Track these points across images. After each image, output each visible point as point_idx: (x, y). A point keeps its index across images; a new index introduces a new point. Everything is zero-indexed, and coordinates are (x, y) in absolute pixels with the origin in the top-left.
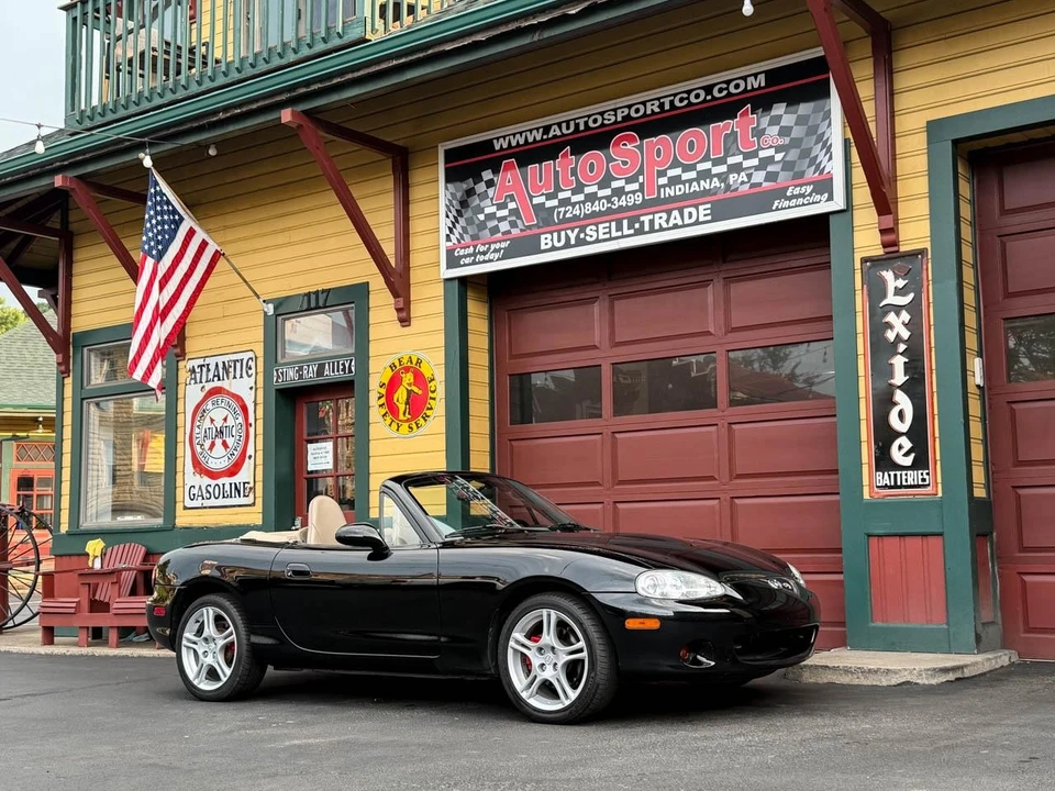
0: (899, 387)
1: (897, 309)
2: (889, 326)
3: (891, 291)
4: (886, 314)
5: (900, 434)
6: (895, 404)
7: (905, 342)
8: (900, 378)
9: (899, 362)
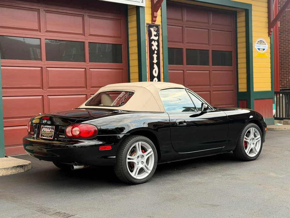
0: (155, 63)
1: (155, 41)
2: (153, 45)
3: (153, 35)
4: (152, 41)
5: (155, 77)
6: (154, 68)
7: (156, 51)
8: (155, 61)
9: (155, 56)
